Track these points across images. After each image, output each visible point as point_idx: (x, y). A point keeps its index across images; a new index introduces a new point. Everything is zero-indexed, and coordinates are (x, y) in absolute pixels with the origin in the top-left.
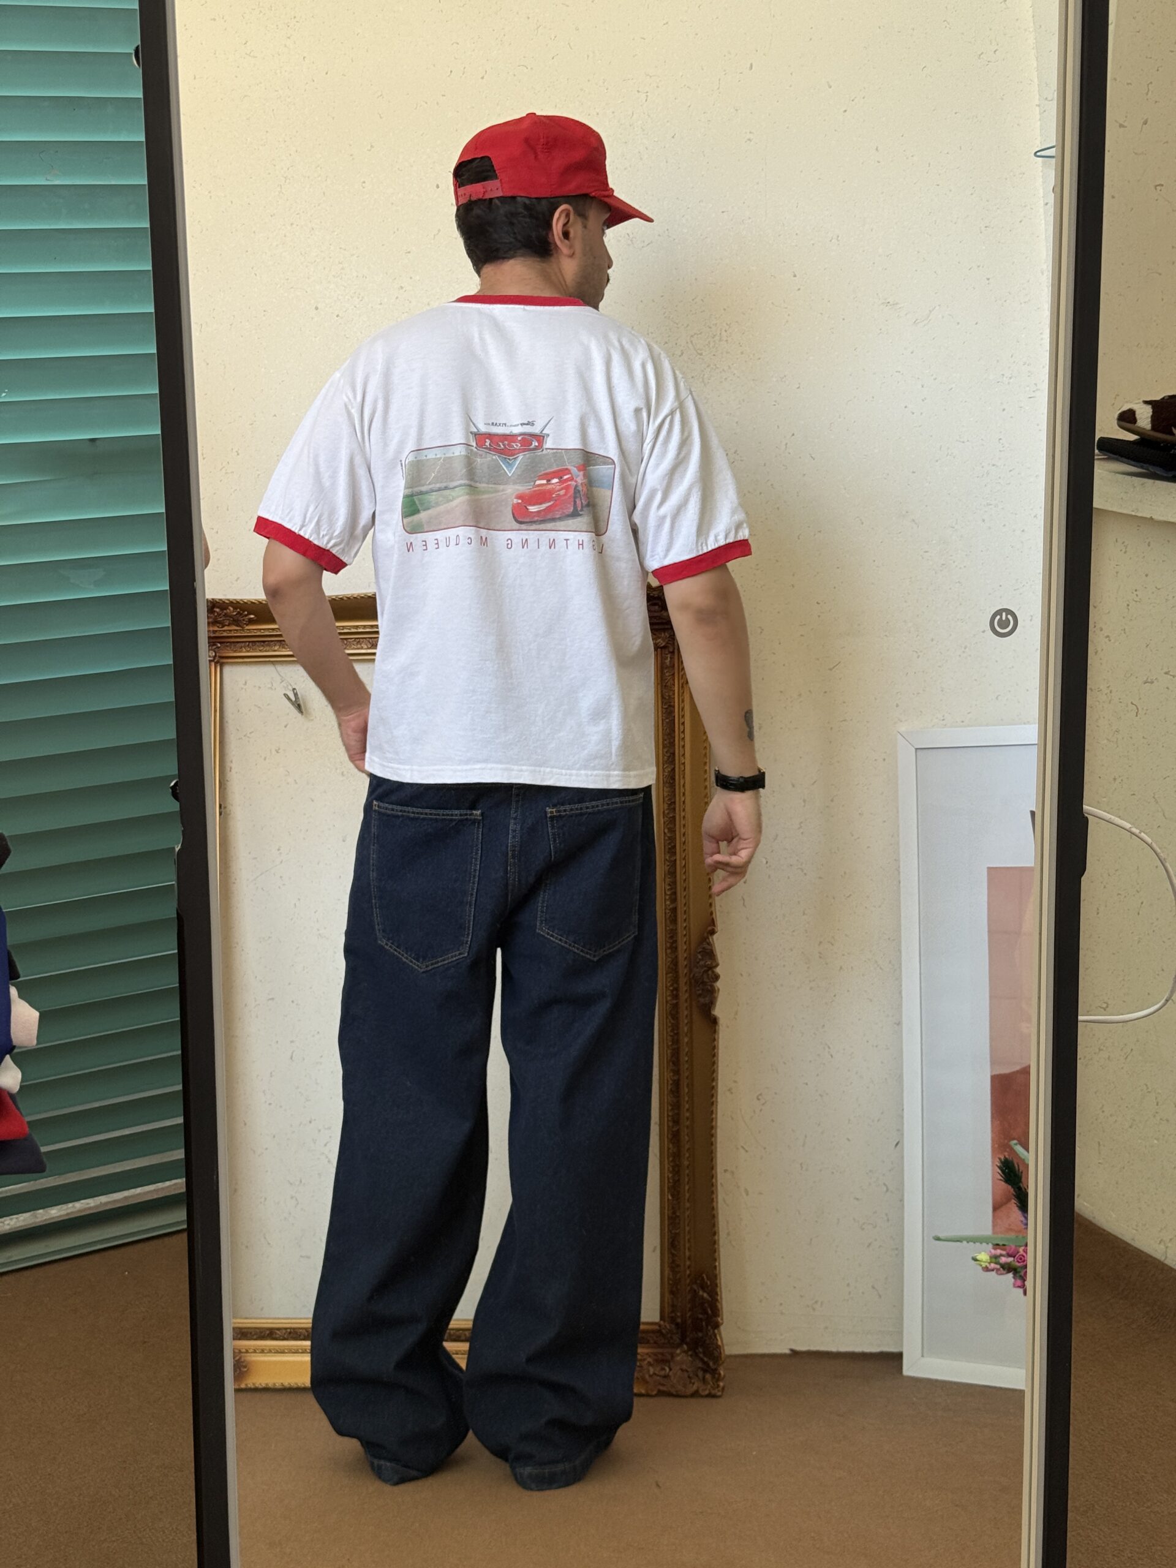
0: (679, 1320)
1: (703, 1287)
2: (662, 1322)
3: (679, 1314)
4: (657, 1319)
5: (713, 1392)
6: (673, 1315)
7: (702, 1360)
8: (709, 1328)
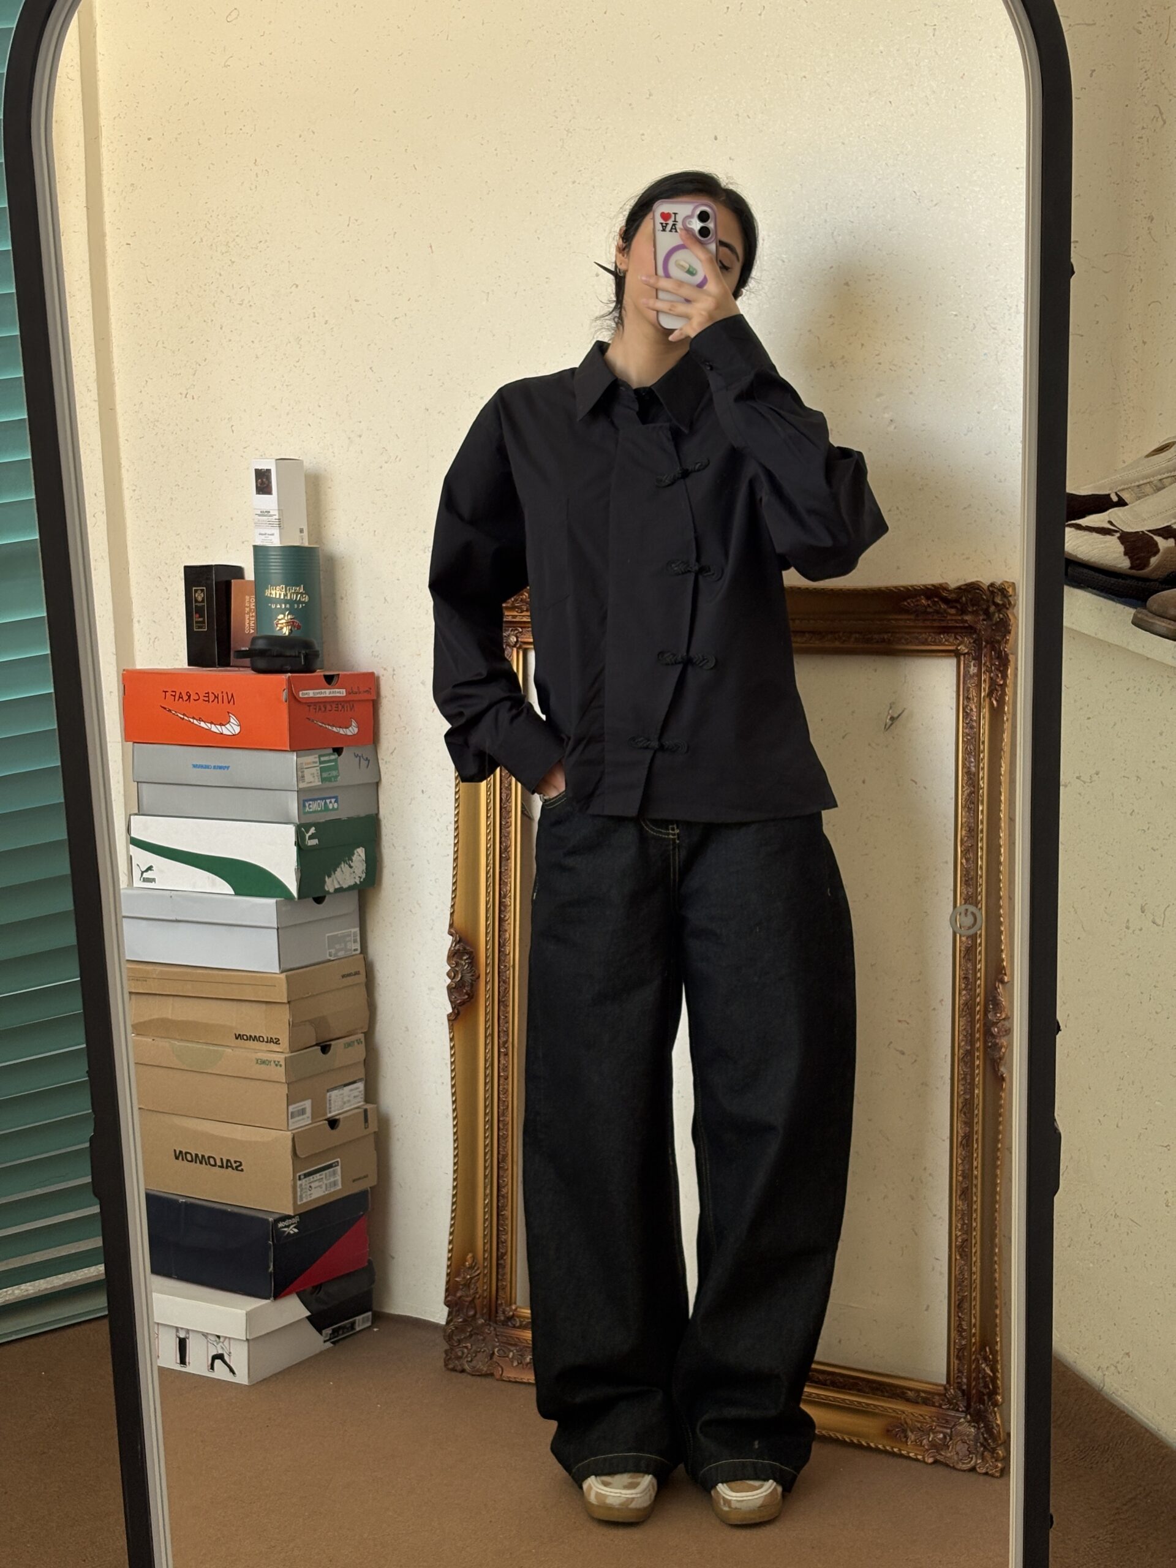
0: (965, 1387)
1: (986, 1359)
2: (947, 1386)
3: (965, 1380)
4: (944, 1382)
5: (990, 1472)
6: (959, 1380)
7: (983, 1434)
8: (990, 1403)
